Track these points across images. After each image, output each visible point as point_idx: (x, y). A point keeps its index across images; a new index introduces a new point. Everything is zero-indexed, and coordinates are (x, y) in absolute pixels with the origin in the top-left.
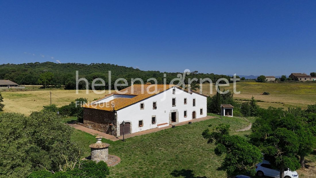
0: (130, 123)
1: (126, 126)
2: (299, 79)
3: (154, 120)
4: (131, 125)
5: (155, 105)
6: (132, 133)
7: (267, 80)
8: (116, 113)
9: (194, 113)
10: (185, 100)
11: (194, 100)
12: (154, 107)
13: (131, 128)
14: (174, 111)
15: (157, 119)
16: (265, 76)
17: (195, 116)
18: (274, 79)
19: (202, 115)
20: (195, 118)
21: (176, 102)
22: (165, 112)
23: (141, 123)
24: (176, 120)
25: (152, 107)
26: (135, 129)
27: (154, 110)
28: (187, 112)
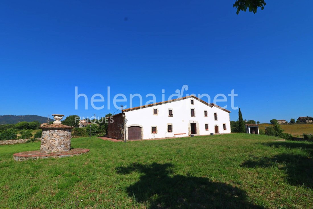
0: (141, 128)
1: (136, 131)
2: (307, 121)
3: (170, 128)
4: (142, 130)
5: (172, 113)
6: (143, 139)
7: (279, 123)
8: (124, 114)
9: (216, 128)
10: (206, 112)
11: (215, 114)
12: (169, 115)
13: (143, 133)
14: (193, 121)
15: (174, 128)
16: (277, 119)
17: (218, 131)
18: (284, 122)
19: (225, 131)
20: (218, 133)
21: (195, 113)
22: (183, 122)
23: (154, 130)
24: (196, 132)
25: (168, 114)
26: (147, 135)
27: (170, 117)
28: (208, 126)
